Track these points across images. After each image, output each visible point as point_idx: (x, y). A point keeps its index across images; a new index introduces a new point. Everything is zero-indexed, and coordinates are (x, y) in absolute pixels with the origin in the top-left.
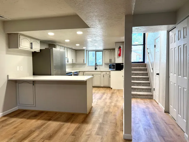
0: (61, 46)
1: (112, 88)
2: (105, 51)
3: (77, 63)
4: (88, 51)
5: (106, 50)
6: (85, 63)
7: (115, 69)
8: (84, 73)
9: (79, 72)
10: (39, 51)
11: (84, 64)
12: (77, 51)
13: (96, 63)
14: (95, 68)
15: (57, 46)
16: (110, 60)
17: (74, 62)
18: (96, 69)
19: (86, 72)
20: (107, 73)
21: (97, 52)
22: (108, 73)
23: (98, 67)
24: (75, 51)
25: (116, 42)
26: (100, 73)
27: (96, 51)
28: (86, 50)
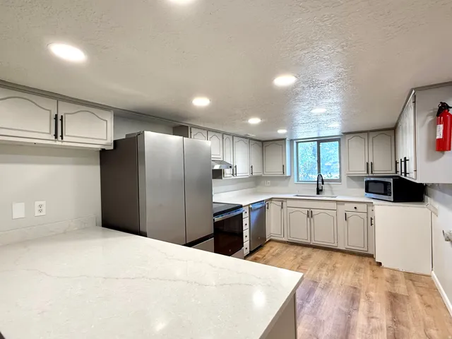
0: (208, 130)
1: (380, 264)
2: (348, 137)
3: (266, 174)
4: (297, 143)
5: (352, 135)
6: (288, 174)
7: (391, 198)
8: (284, 203)
9: (271, 199)
10: (112, 148)
11: (284, 178)
12: (265, 144)
13: (320, 176)
14: (318, 188)
15: (194, 131)
16: (370, 166)
17: (256, 172)
18: (319, 191)
19: (288, 201)
20: (359, 209)
21: (321, 144)
22: (362, 208)
23: (325, 187)
24: (260, 143)
25: (416, 89)
26: (333, 205)
27: (320, 141)
28: (291, 141)
